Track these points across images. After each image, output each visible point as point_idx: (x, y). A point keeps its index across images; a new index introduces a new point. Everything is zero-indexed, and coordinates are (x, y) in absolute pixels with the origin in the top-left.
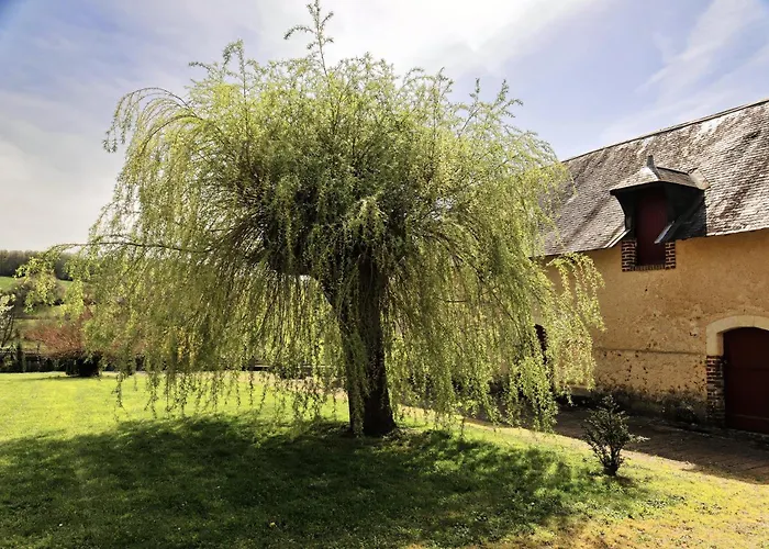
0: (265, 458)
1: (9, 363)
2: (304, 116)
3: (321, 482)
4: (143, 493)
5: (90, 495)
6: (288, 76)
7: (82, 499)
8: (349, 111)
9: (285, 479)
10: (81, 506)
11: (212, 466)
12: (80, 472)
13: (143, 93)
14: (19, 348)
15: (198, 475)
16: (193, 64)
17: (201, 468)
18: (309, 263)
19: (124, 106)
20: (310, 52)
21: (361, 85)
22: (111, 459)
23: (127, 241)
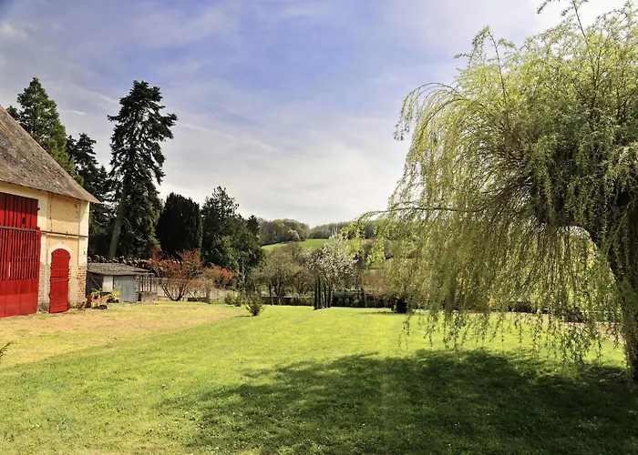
0: (536, 393)
1: (357, 301)
2: (562, 78)
3: (591, 425)
4: (426, 409)
5: (388, 404)
6: (542, 45)
7: (382, 407)
8: (610, 62)
9: (553, 416)
10: (381, 413)
11: (486, 395)
12: (385, 385)
13: (421, 90)
14: (362, 289)
15: (472, 401)
16: (457, 56)
17: (476, 395)
18: (571, 214)
19: (408, 103)
20: (564, 18)
21: (622, 34)
22: (407, 379)
23: (416, 206)
